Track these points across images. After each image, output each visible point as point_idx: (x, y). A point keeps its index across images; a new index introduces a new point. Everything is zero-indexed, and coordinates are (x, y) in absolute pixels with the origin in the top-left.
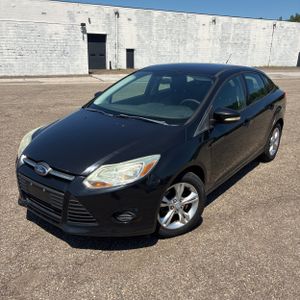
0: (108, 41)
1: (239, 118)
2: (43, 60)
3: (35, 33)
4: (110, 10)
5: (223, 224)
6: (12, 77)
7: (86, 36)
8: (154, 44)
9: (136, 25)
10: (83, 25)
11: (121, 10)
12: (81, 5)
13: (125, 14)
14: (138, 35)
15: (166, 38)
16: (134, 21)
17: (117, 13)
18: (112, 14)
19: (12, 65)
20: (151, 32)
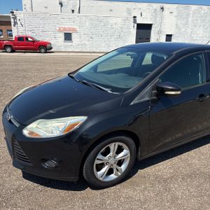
0: (153, 29)
1: (179, 92)
2: (105, 42)
3: (102, 24)
4: (157, 6)
5: (153, 186)
6: (84, 52)
7: (136, 25)
8: (189, 30)
9: (176, 16)
10: (135, 17)
11: (166, 6)
12: (136, 4)
13: (169, 8)
14: (176, 24)
15: (200, 26)
16: (175, 14)
17: (162, 8)
18: (159, 9)
19: (86, 45)
20: (188, 21)
